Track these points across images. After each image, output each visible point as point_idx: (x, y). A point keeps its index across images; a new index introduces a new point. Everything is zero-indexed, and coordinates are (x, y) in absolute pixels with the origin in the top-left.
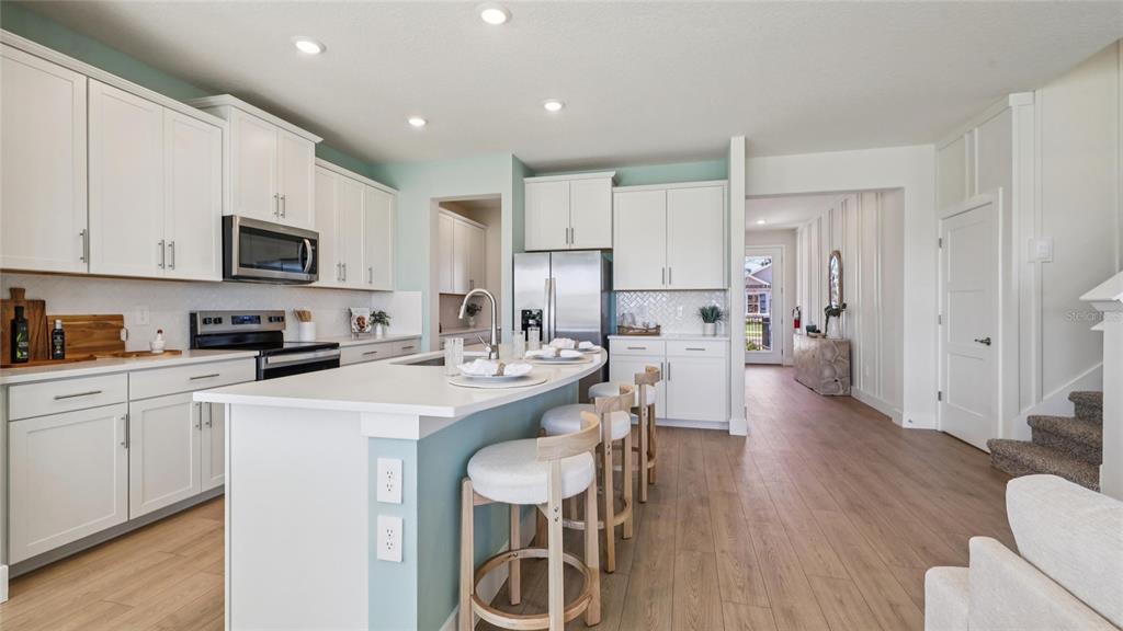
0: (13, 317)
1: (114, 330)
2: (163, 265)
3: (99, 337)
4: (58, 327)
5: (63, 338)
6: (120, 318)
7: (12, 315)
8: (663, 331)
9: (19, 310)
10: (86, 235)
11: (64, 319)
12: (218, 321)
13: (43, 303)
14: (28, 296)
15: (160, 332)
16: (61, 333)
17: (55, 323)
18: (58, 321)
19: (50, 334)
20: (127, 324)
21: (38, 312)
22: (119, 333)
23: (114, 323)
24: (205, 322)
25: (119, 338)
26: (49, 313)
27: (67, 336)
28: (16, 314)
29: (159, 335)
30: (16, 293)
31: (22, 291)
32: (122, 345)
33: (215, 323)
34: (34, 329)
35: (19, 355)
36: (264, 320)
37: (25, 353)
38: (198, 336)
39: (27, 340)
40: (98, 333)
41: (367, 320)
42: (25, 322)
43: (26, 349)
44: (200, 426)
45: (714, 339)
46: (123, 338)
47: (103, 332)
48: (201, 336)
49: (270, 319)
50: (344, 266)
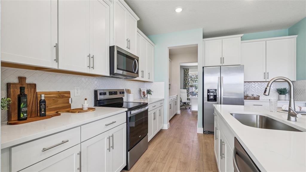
0: (19, 93)
1: (66, 99)
2: (89, 67)
3: (60, 103)
4: (43, 98)
5: (45, 105)
6: (69, 93)
7: (18, 92)
8: (260, 98)
9: (22, 89)
10: (57, 46)
11: (45, 93)
12: (105, 94)
13: (35, 85)
14: (28, 81)
15: (86, 99)
16: (44, 101)
17: (41, 96)
18: (43, 95)
19: (38, 101)
20: (72, 96)
21: (33, 90)
22: (69, 100)
23: (66, 95)
24: (101, 94)
25: (68, 102)
26: (38, 90)
27: (47, 102)
28: (20, 91)
29: (86, 101)
30: (22, 79)
31: (25, 78)
32: (70, 106)
33: (104, 95)
34: (30, 100)
35: (22, 115)
36: (118, 93)
37: (25, 115)
38: (98, 101)
39: (27, 106)
40: (61, 100)
41: (146, 93)
42: (25, 96)
43: (26, 112)
44: (109, 150)
45: (285, 101)
46: (70, 102)
47: (62, 99)
48: (99, 100)
49: (120, 93)
50: (143, 72)
